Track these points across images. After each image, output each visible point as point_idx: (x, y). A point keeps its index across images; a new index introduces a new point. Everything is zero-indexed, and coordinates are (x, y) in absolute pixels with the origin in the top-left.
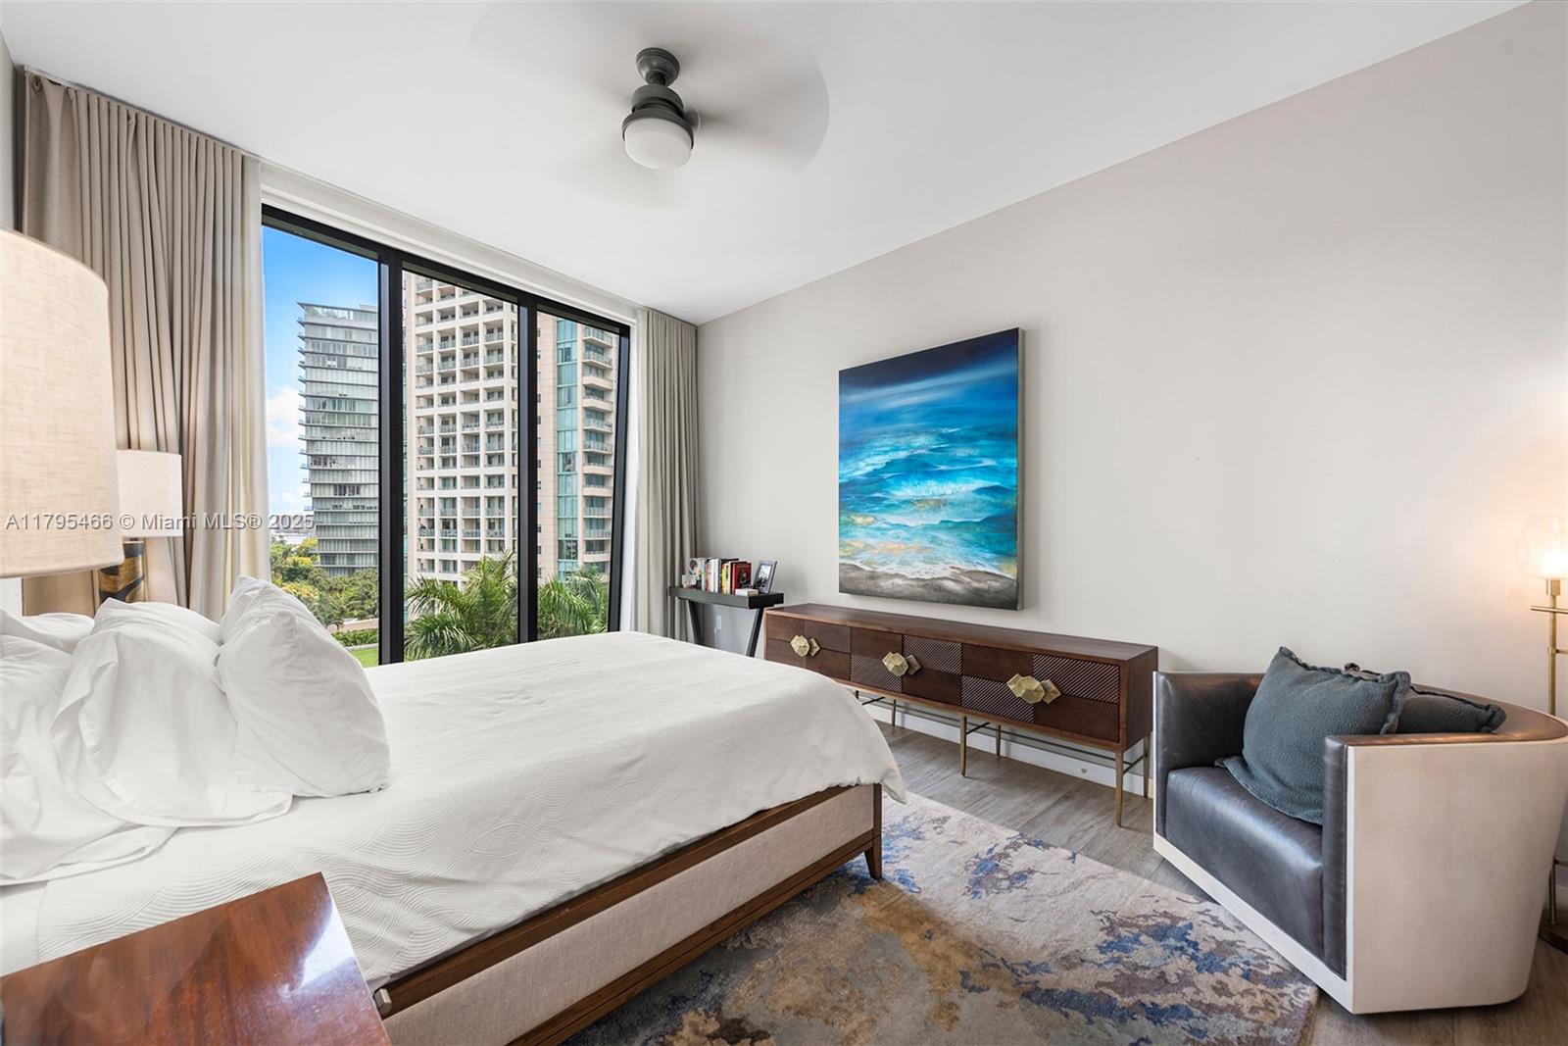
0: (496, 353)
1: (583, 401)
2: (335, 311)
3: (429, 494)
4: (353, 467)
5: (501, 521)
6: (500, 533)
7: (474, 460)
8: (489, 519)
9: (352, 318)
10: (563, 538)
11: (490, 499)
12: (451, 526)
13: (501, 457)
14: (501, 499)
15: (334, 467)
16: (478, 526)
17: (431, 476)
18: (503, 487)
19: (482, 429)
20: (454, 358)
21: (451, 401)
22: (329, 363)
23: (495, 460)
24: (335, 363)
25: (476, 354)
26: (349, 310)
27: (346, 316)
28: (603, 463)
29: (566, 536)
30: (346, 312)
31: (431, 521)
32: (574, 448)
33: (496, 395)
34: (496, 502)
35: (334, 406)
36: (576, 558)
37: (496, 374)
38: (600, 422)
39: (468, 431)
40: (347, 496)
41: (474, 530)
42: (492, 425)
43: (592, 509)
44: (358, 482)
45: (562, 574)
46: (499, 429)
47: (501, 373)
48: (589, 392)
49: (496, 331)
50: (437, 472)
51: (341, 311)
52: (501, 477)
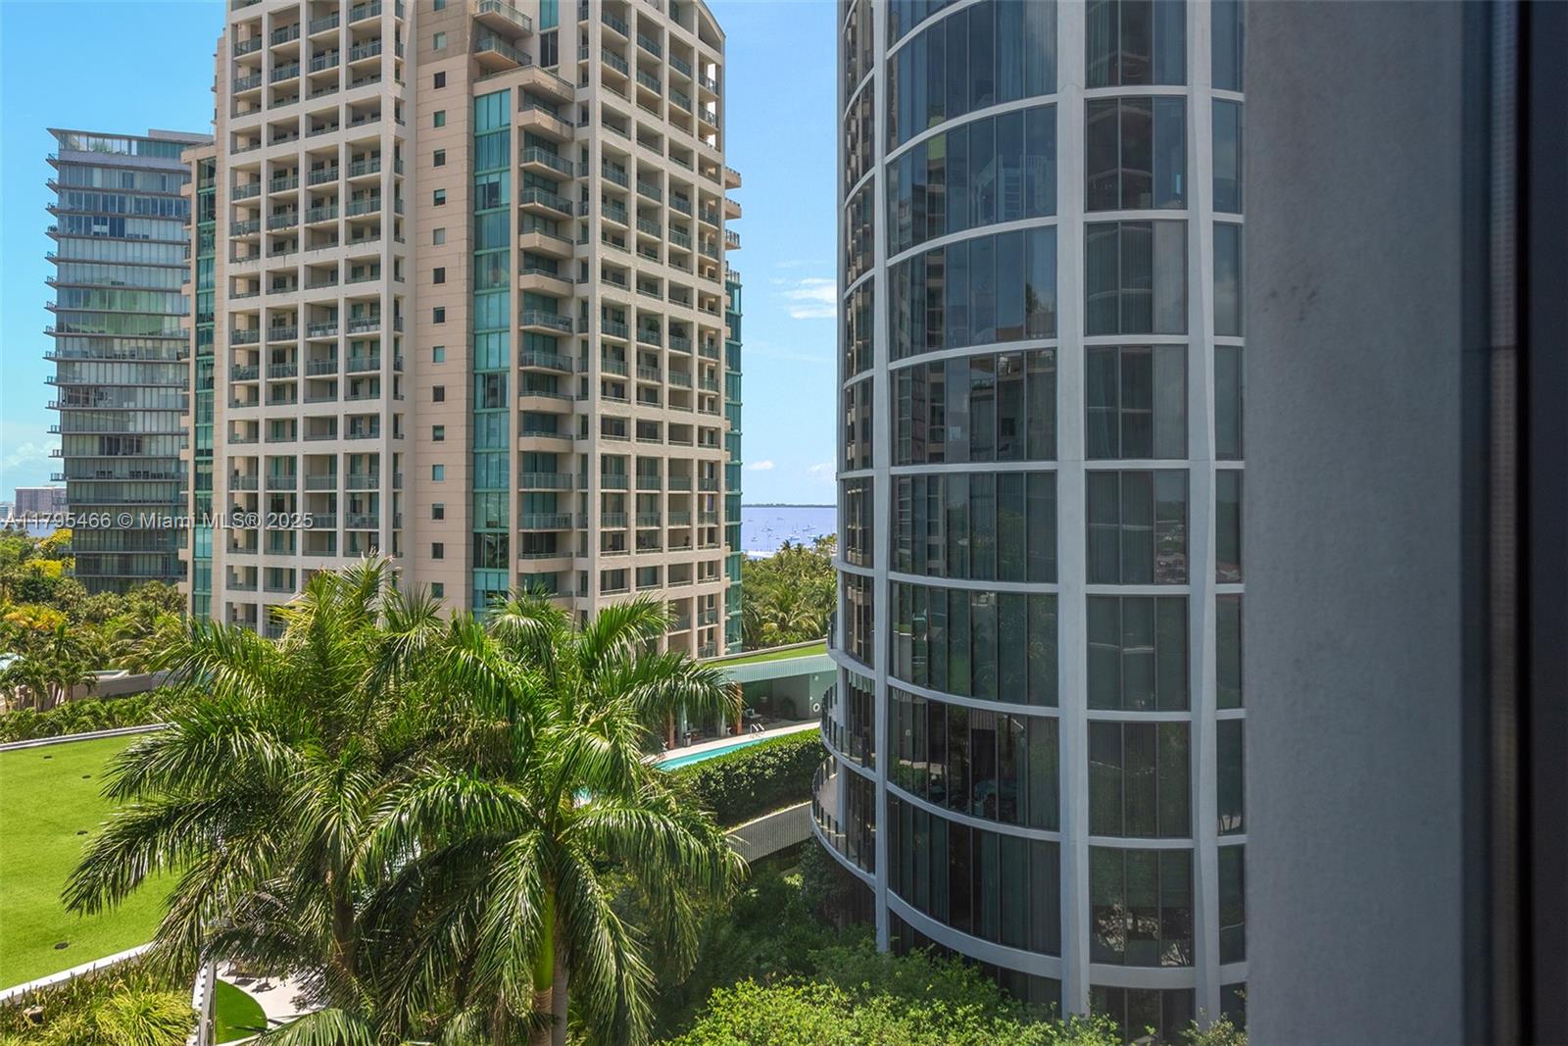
0: (368, 196)
1: (519, 281)
2: (108, 141)
3: (250, 450)
4: (132, 405)
5: (373, 499)
6: (371, 520)
7: (329, 390)
8: (353, 494)
9: (134, 152)
10: (482, 529)
11: (354, 459)
12: (287, 505)
13: (374, 382)
14: (374, 458)
15: (101, 406)
16: (333, 508)
17: (252, 418)
18: (378, 437)
19: (341, 335)
20: (295, 207)
21: (289, 283)
22: (96, 228)
23: (364, 388)
24: (106, 229)
25: (334, 199)
26: (130, 139)
27: (125, 148)
28: (556, 391)
29: (489, 525)
30: (125, 143)
31: (253, 499)
32: (504, 364)
33: (367, 271)
34: (365, 464)
35: (103, 300)
36: (505, 565)
37: (367, 232)
38: (551, 316)
39: (317, 337)
40: (120, 456)
41: (326, 515)
42: (359, 324)
43: (535, 475)
44: (140, 430)
45: (480, 594)
46: (372, 332)
47: (376, 232)
48: (530, 262)
49: (368, 156)
50: (263, 412)
51: (116, 142)
52: (374, 419)
